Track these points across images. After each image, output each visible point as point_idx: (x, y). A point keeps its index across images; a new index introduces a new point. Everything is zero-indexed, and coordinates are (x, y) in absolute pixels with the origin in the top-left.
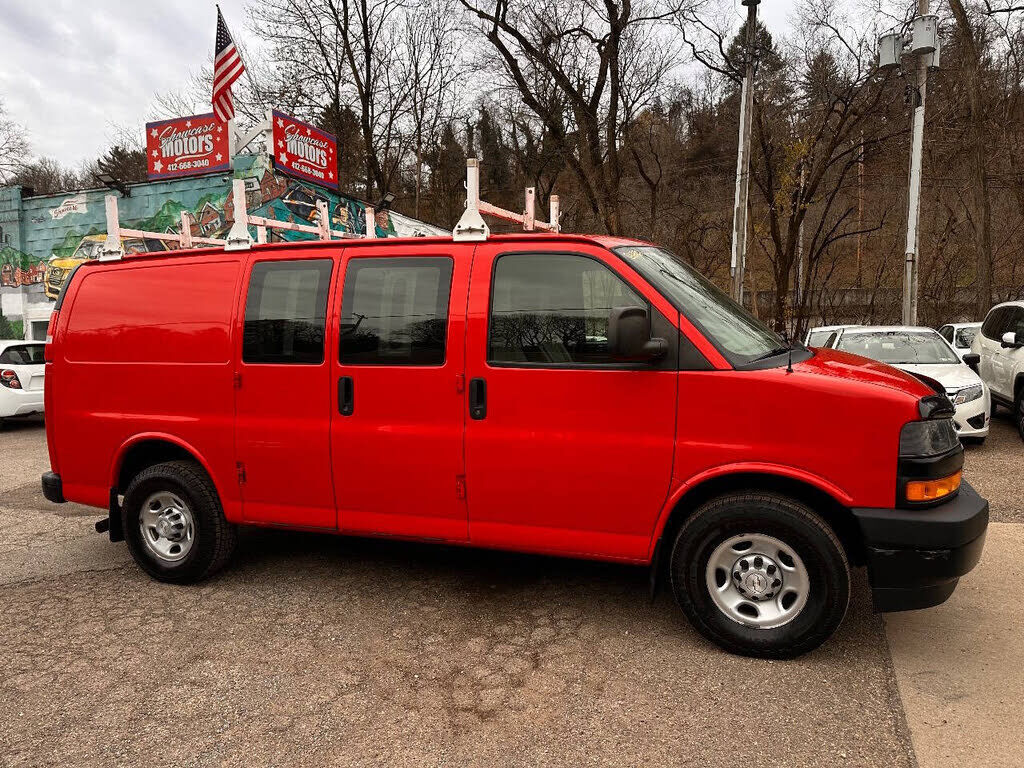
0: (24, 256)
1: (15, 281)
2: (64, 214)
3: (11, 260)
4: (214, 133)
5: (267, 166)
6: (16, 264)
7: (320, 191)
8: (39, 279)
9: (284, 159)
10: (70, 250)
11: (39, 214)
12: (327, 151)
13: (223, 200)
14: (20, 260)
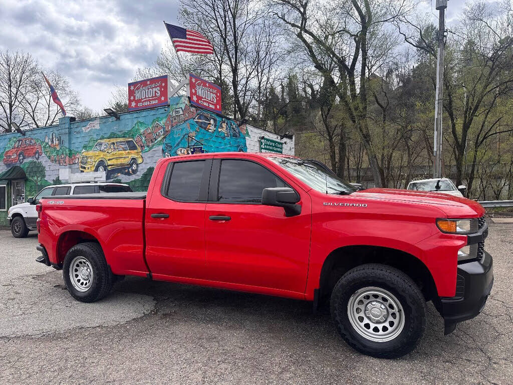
0: (70, 151)
1: (65, 162)
2: (89, 129)
3: (64, 152)
4: (161, 86)
5: (187, 102)
6: (66, 155)
7: (213, 115)
8: (76, 162)
9: (195, 98)
10: (91, 147)
11: (77, 130)
12: (216, 94)
13: (164, 120)
14: (68, 152)
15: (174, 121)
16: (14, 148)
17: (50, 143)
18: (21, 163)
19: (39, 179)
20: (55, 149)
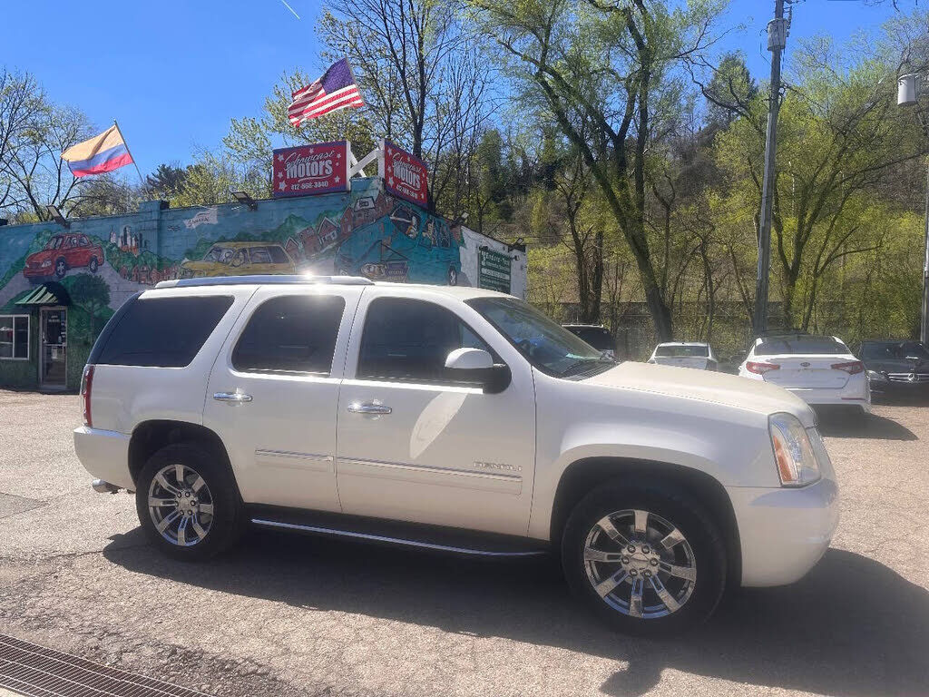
0: (160, 259)
1: (151, 279)
2: (197, 224)
3: (149, 262)
4: (334, 159)
5: (380, 188)
6: (153, 266)
7: (415, 209)
9: (391, 182)
10: (201, 254)
11: (175, 224)
12: (421, 175)
13: (340, 216)
14: (156, 261)
15: (358, 219)
16: (48, 250)
17: (120, 245)
18: (61, 277)
19: (97, 306)
20: (129, 255)
